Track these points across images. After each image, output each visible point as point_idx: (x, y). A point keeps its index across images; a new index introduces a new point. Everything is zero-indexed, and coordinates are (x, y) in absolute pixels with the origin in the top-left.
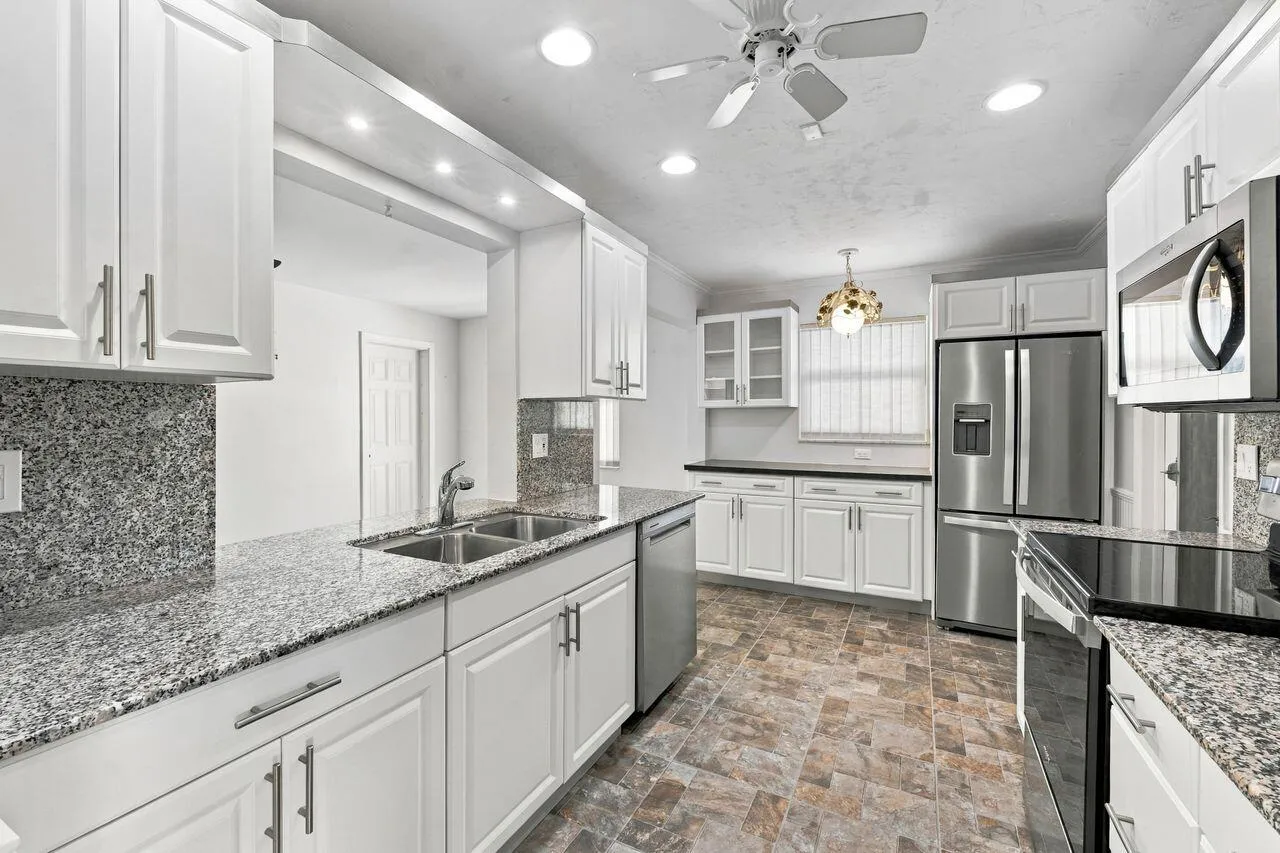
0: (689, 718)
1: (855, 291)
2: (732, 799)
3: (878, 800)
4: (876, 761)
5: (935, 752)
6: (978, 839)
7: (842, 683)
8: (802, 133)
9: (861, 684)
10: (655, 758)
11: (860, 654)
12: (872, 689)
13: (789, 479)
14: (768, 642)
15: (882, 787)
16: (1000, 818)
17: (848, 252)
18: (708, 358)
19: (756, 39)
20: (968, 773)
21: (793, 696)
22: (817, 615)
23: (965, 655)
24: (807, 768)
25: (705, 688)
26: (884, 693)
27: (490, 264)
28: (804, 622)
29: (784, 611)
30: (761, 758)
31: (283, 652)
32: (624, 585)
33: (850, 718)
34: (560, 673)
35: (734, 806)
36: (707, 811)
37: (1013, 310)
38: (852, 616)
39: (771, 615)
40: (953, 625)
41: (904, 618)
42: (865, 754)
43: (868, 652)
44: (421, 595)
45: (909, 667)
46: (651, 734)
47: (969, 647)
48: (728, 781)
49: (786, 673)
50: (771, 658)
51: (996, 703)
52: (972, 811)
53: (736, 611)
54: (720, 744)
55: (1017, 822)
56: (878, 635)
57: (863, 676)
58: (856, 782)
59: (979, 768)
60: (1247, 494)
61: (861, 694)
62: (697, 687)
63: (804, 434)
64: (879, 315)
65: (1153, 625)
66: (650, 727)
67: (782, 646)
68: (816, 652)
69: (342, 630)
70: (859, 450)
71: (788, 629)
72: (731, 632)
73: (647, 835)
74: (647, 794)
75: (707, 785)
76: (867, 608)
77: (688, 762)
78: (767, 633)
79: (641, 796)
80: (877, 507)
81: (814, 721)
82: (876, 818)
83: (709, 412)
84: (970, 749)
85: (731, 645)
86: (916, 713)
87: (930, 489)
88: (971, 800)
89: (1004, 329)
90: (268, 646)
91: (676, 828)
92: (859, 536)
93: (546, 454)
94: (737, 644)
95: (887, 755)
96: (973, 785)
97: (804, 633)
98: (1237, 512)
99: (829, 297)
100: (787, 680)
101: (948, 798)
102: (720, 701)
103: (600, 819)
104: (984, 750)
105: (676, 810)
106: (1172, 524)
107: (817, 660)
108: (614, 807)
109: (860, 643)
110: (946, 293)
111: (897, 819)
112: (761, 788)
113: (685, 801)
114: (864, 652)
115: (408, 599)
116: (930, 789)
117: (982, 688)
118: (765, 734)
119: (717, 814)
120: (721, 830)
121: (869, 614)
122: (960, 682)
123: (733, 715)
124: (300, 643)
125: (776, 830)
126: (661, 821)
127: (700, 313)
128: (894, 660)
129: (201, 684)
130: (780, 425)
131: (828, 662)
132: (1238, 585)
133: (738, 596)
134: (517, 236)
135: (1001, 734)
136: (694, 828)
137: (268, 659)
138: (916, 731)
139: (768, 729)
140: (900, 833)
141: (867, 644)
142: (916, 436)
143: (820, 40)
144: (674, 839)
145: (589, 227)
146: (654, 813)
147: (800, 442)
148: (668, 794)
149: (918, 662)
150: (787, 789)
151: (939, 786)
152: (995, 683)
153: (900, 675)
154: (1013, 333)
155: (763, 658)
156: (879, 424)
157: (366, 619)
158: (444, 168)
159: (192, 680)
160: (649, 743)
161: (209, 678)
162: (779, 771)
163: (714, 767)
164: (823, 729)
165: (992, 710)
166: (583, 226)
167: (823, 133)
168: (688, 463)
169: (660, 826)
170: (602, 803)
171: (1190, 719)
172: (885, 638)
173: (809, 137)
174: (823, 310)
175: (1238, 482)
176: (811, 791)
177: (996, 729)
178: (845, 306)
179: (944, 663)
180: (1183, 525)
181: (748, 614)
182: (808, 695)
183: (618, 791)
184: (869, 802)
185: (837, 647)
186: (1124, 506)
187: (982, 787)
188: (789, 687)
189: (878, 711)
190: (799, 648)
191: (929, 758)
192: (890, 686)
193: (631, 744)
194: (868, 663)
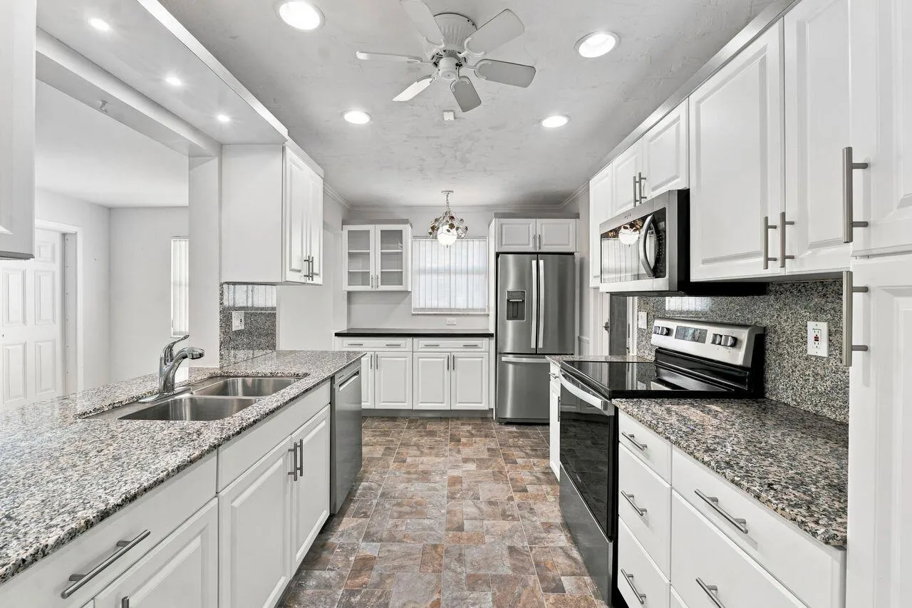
0: (365, 510)
1: (452, 218)
2: (410, 554)
3: (492, 530)
4: (484, 507)
5: (513, 494)
6: (544, 535)
7: (455, 467)
8: (443, 115)
9: (466, 465)
10: (348, 544)
11: (461, 447)
12: (472, 467)
13: (409, 340)
14: (403, 450)
15: (492, 522)
16: (550, 521)
17: (449, 192)
18: (350, 255)
19: (443, 53)
20: (531, 502)
21: (429, 481)
22: (431, 427)
23: (514, 437)
24: (449, 522)
25: (370, 488)
26: (479, 467)
27: (191, 168)
28: (423, 433)
29: (409, 428)
30: (419, 524)
31: (104, 515)
32: (324, 422)
33: (465, 486)
34: (288, 495)
35: (411, 559)
36: (395, 568)
37: (535, 237)
38: (452, 424)
39: (401, 432)
40: (506, 421)
41: (479, 422)
42: (478, 505)
43: (465, 445)
44: (206, 448)
45: (489, 449)
46: (341, 529)
47: (516, 432)
48: (403, 545)
49: (421, 468)
50: (409, 460)
51: (535, 460)
52: (538, 521)
53: (378, 433)
54: (391, 522)
55: (559, 520)
56: (468, 434)
57: (466, 461)
58: (477, 523)
59: (535, 497)
60: (642, 335)
61: (468, 471)
62: (364, 489)
63: (415, 309)
64: (465, 233)
65: (635, 400)
66: (339, 524)
67: (413, 451)
68: (434, 451)
69: (150, 488)
70: (449, 319)
71: (414, 439)
72: (378, 448)
73: (359, 597)
74: (350, 570)
75: (389, 551)
76: (458, 419)
77: (373, 541)
78: (401, 444)
79: (346, 573)
80: (463, 354)
81: (446, 492)
82: (493, 540)
83: (349, 293)
84: (529, 488)
85: (380, 456)
86: (498, 476)
87: (493, 341)
88: (536, 516)
89: (530, 248)
90: (91, 514)
91: (377, 586)
92: (453, 373)
93: (243, 328)
94: (383, 455)
95: (491, 503)
96: (535, 507)
97: (426, 441)
98: (638, 344)
99: (436, 220)
100: (422, 471)
101: (525, 518)
102: (383, 495)
103: (319, 597)
104: (535, 487)
105: (374, 574)
106: (606, 352)
107: (437, 455)
108: (328, 586)
109: (459, 441)
110: (502, 225)
111: (504, 538)
112: (425, 542)
113: (378, 567)
114: (463, 446)
115: (197, 453)
116: (516, 516)
117: (527, 453)
118: (418, 510)
119: (401, 567)
120: (406, 577)
121: (459, 422)
122: (516, 453)
123: (394, 502)
124: (118, 505)
125: (441, 565)
126: (364, 584)
127: (344, 223)
128: (480, 446)
129: (32, 563)
130: (399, 303)
131: (444, 455)
132: (638, 379)
133: (376, 424)
134: (221, 148)
135: (542, 477)
136: (388, 581)
137: (92, 525)
138: (501, 485)
139: (418, 505)
140: (507, 544)
141: (463, 440)
142: (481, 310)
143: (478, 66)
144: (378, 592)
145: (288, 151)
146: (359, 581)
147: (413, 315)
148: (365, 564)
149: (493, 445)
150: (440, 539)
151: (519, 512)
152: (532, 450)
153: (485, 455)
154: (534, 251)
155: (404, 461)
156: (461, 303)
157: (168, 475)
158: (174, 81)
159: (24, 561)
160: (341, 536)
161: (40, 555)
162: (432, 529)
163: (392, 539)
164: (452, 497)
165: (534, 464)
166: (284, 149)
167: (455, 118)
168: (337, 331)
169: (366, 588)
170: (317, 587)
171: (672, 437)
172: (472, 435)
173: (446, 119)
174: (433, 228)
175: (639, 329)
176: (455, 536)
177: (539, 475)
178: (447, 227)
179: (505, 444)
180: (611, 353)
181: (385, 434)
182: (438, 478)
183: (327, 575)
184: (488, 532)
185: (447, 445)
186: (585, 345)
187: (539, 507)
188: (425, 476)
189: (480, 479)
190: (426, 451)
191: (511, 499)
192: (481, 462)
193: (329, 539)
194: (467, 452)
